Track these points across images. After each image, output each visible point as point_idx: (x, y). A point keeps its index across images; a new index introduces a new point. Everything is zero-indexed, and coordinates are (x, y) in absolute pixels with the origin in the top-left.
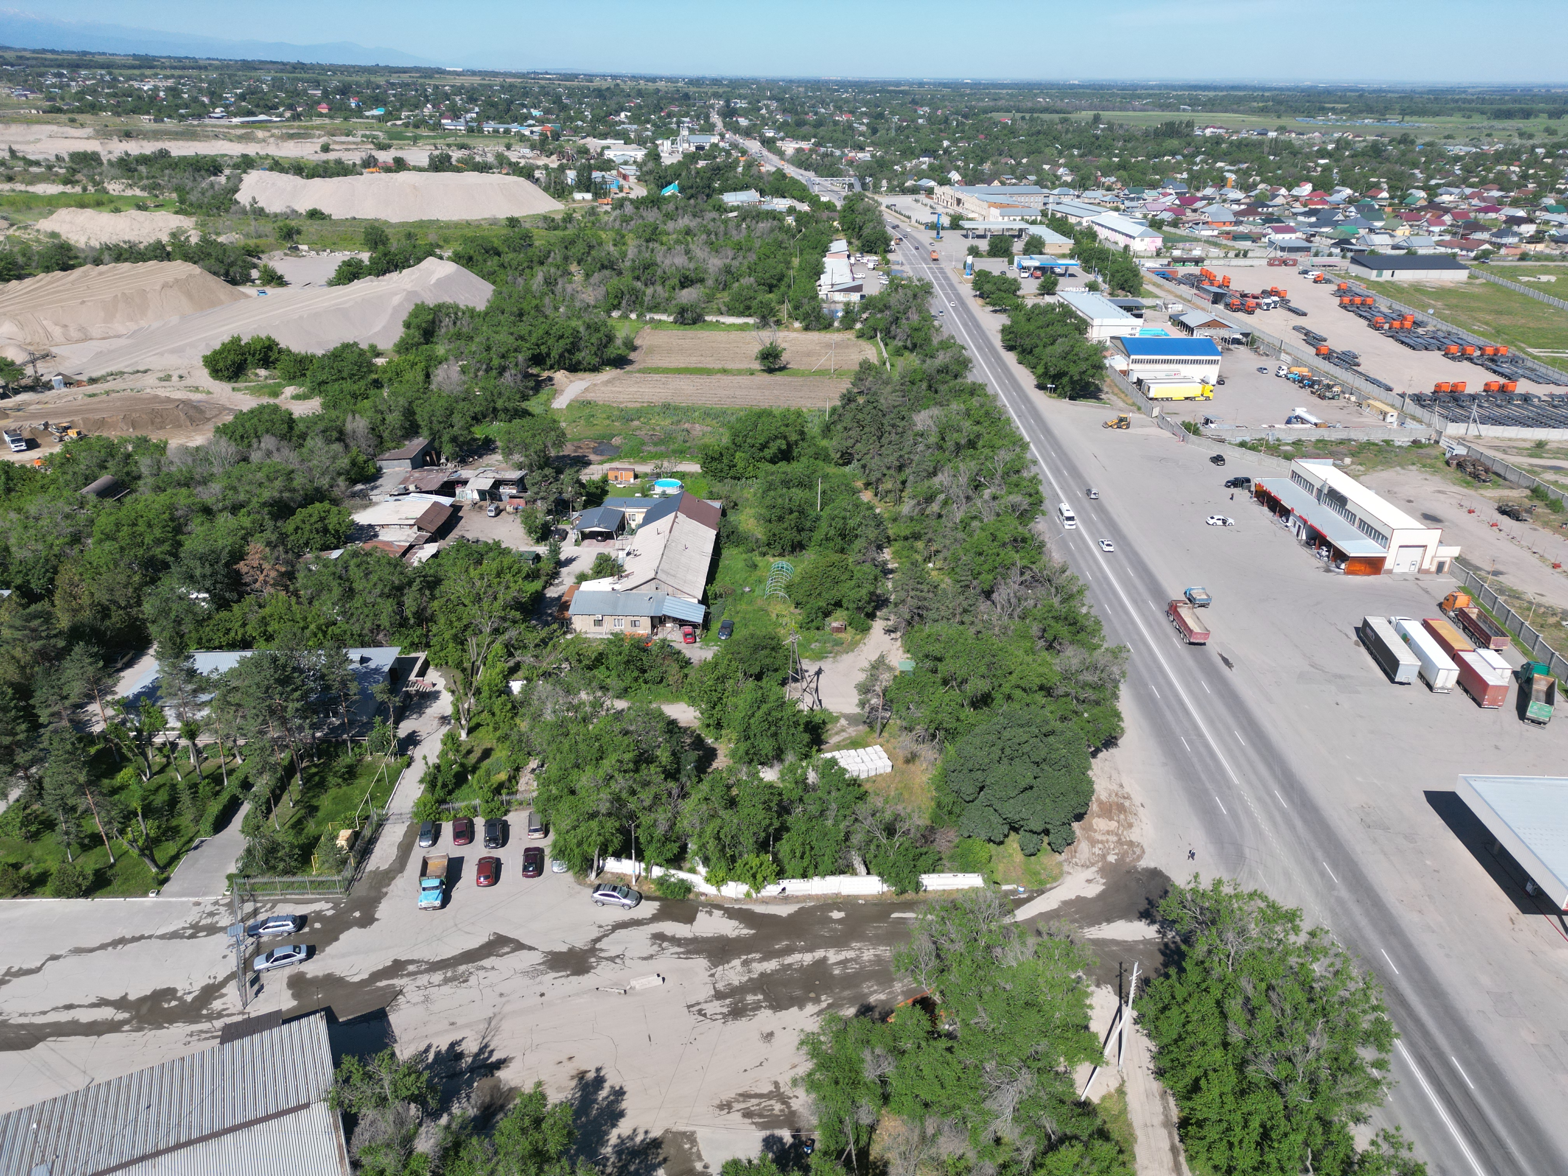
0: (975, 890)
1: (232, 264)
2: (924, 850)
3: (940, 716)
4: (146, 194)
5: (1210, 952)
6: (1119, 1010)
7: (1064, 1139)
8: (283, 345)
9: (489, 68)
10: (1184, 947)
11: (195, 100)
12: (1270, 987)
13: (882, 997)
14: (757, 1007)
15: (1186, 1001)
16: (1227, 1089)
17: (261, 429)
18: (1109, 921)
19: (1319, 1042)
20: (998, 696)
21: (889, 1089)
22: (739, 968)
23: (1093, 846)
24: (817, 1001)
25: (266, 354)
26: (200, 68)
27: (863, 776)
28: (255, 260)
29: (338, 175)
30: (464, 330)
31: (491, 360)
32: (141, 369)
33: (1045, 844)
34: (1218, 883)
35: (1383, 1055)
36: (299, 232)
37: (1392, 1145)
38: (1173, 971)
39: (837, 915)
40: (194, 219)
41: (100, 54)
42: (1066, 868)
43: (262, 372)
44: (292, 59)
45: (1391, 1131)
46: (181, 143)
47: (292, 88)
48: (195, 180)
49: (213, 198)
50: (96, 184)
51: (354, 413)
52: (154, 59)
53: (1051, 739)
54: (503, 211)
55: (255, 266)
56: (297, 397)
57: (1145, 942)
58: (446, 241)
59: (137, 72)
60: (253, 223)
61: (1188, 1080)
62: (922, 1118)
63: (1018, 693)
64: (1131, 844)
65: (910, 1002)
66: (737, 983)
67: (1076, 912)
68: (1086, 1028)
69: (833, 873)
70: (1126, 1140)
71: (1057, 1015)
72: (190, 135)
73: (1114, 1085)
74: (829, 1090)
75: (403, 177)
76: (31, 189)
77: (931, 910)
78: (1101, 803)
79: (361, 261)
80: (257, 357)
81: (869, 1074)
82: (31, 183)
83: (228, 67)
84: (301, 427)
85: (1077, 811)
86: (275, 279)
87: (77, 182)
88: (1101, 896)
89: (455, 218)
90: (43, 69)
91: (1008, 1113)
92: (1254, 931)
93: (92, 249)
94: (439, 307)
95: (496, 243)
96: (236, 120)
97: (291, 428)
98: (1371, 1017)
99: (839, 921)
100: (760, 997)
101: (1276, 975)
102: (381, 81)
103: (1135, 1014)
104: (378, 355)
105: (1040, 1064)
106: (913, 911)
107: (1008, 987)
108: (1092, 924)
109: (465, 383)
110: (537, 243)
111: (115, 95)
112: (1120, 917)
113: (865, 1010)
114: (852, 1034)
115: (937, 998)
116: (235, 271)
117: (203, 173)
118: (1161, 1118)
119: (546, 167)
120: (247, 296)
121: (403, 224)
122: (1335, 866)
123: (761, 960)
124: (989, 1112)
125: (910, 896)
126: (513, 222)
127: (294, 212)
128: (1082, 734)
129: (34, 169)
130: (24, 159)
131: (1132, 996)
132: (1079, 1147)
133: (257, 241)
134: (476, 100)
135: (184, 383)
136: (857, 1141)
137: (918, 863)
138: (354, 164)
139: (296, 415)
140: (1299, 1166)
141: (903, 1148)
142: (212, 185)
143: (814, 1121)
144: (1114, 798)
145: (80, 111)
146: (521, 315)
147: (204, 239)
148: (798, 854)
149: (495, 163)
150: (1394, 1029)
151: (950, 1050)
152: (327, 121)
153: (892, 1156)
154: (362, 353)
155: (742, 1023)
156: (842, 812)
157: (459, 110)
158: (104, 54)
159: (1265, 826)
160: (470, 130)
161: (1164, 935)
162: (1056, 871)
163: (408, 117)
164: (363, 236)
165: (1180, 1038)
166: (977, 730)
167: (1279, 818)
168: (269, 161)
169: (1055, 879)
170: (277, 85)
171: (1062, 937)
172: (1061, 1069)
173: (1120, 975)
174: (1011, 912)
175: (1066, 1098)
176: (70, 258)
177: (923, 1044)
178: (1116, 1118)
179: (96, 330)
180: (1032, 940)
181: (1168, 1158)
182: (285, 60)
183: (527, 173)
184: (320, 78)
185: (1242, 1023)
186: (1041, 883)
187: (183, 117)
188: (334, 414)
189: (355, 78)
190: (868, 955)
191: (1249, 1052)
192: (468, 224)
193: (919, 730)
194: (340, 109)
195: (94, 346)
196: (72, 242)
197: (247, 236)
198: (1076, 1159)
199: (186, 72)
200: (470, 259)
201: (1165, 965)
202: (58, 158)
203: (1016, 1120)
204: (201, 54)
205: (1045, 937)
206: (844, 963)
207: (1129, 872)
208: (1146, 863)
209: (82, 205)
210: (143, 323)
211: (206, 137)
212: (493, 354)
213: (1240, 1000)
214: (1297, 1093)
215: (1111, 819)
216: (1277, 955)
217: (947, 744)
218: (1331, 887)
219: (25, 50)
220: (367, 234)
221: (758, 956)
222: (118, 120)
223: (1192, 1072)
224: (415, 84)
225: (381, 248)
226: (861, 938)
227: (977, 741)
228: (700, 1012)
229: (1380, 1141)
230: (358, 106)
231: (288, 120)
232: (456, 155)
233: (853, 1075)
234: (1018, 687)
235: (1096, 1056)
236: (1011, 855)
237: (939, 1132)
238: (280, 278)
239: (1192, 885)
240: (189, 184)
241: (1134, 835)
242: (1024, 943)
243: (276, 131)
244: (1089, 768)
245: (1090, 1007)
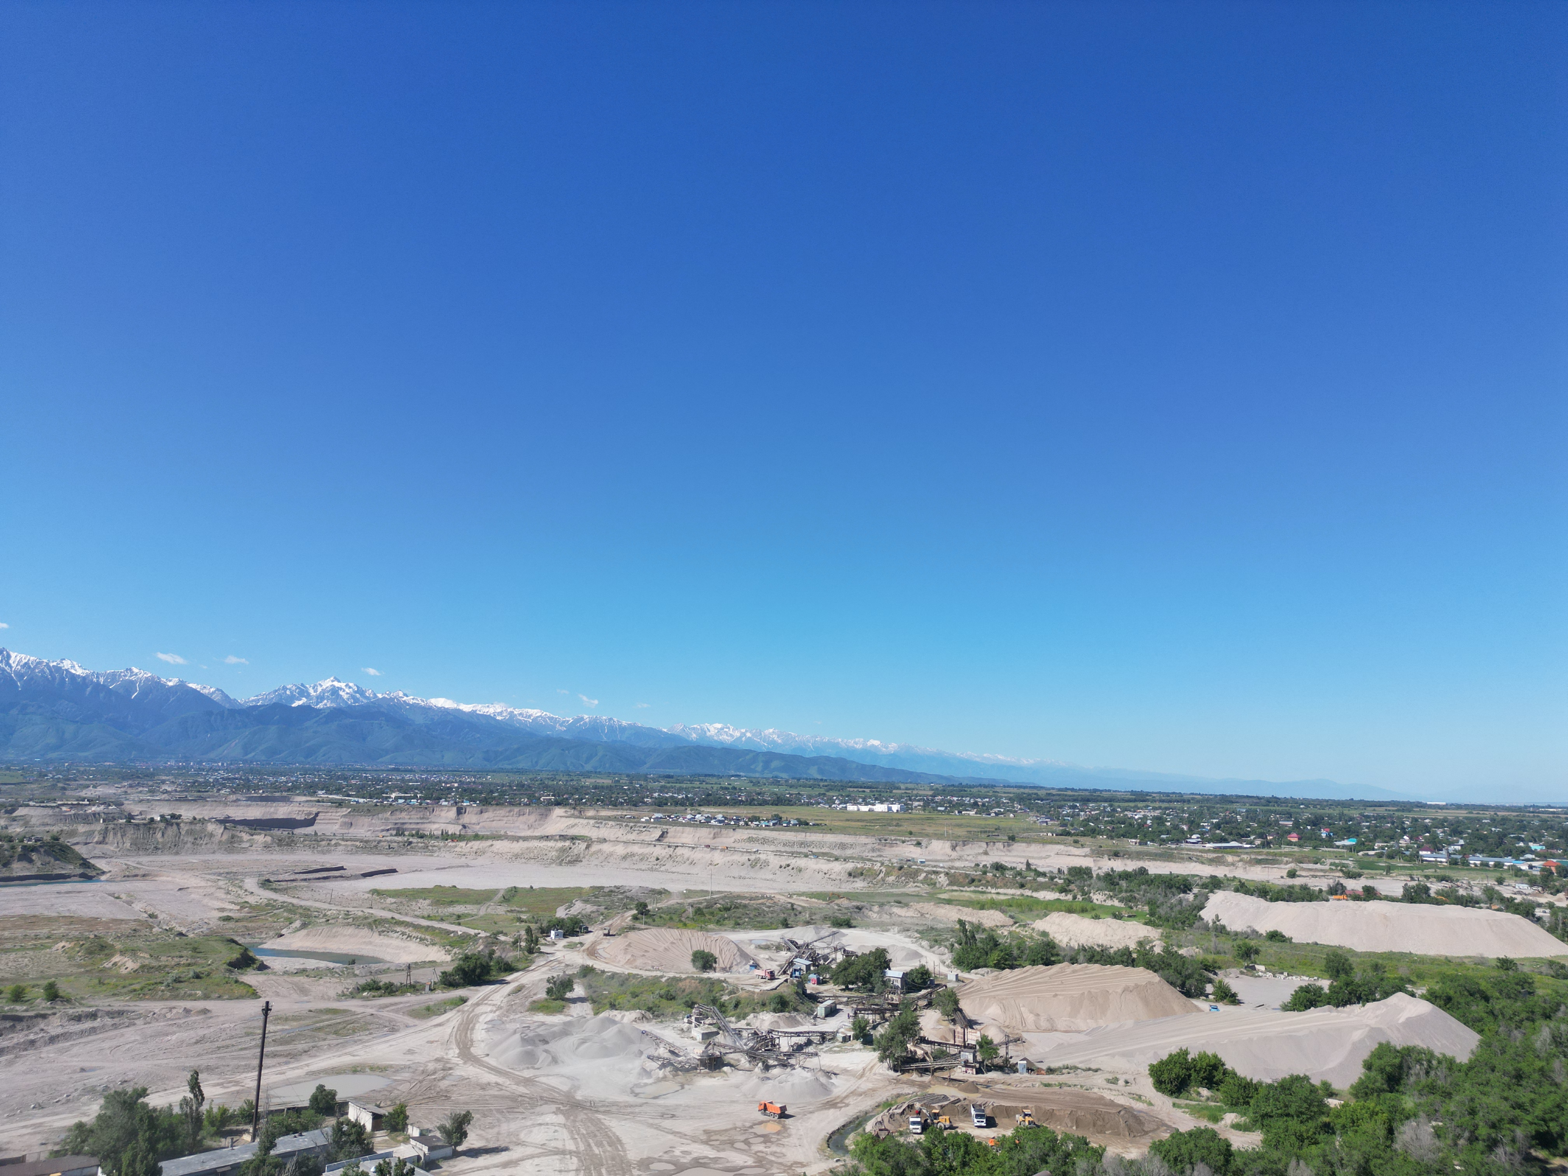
1: (1188, 977)
4: (1122, 905)
8: (1228, 1066)
9: (1478, 801)
11: (1176, 827)
17: (1197, 1155)
25: (1211, 1073)
26: (1184, 801)
28: (1211, 975)
29: (1303, 900)
30: (1440, 1083)
31: (1476, 1127)
32: (1094, 1067)
36: (1257, 952)
40: (1160, 931)
41: (1106, 791)
43: (1205, 1092)
44: (1268, 794)
46: (1158, 863)
47: (1264, 819)
48: (1166, 895)
49: (1180, 913)
50: (1084, 893)
51: (1298, 1158)
52: (1148, 794)
54: (1494, 950)
55: (1210, 981)
56: (1236, 1127)
58: (1421, 976)
59: (1132, 804)
60: (1214, 939)
72: (1168, 857)
75: (1372, 906)
76: (1035, 895)
79: (1321, 988)
80: (1202, 1074)
82: (1036, 890)
83: (1208, 800)
84: (1239, 1162)
86: (1228, 996)
87: (1070, 891)
89: (1432, 953)
90: (1063, 803)
93: (1072, 948)
94: (1408, 1052)
95: (1484, 985)
96: (1209, 846)
97: (1227, 1161)
102: (1355, 814)
104: (1332, 1095)
109: (1439, 1150)
110: (1540, 992)
111: (1112, 822)
116: (1191, 983)
117: (1174, 890)
119: (1551, 906)
120: (1199, 1010)
121: (1370, 955)
126: (1506, 964)
127: (1255, 932)
129: (1041, 879)
130: (1035, 870)
133: (1216, 957)
134: (1461, 833)
135: (1128, 1089)
138: (1321, 891)
139: (1234, 1148)
142: (1180, 901)
145: (1084, 834)
146: (1519, 1076)
147: (1166, 950)
149: (1483, 897)
152: (1296, 849)
154: (1313, 1090)
157: (1441, 842)
158: (1109, 791)
160: (1453, 863)
163: (1383, 848)
164: (1324, 962)
168: (1236, 883)
170: (1251, 816)
176: (1052, 955)
179: (1061, 1024)
182: (1261, 795)
183: (1526, 911)
184: (1293, 810)
187: (1164, 841)
188: (1276, 1155)
189: (1328, 811)
192: (1448, 961)
194: (1310, 839)
195: (1058, 1037)
196: (1057, 941)
197: (1206, 950)
199: (1172, 805)
200: (1449, 999)
202: (1059, 871)
204: (1185, 790)
209: (1070, 911)
210: (1101, 1023)
211: (1182, 859)
212: (1479, 1118)
219: (1053, 789)
220: (1329, 961)
222: (1110, 842)
224: (1391, 817)
225: (1343, 976)
230: (1329, 836)
231: (1258, 847)
232: (1435, 887)
238: (1234, 995)
240: (1161, 899)
243: (1245, 857)
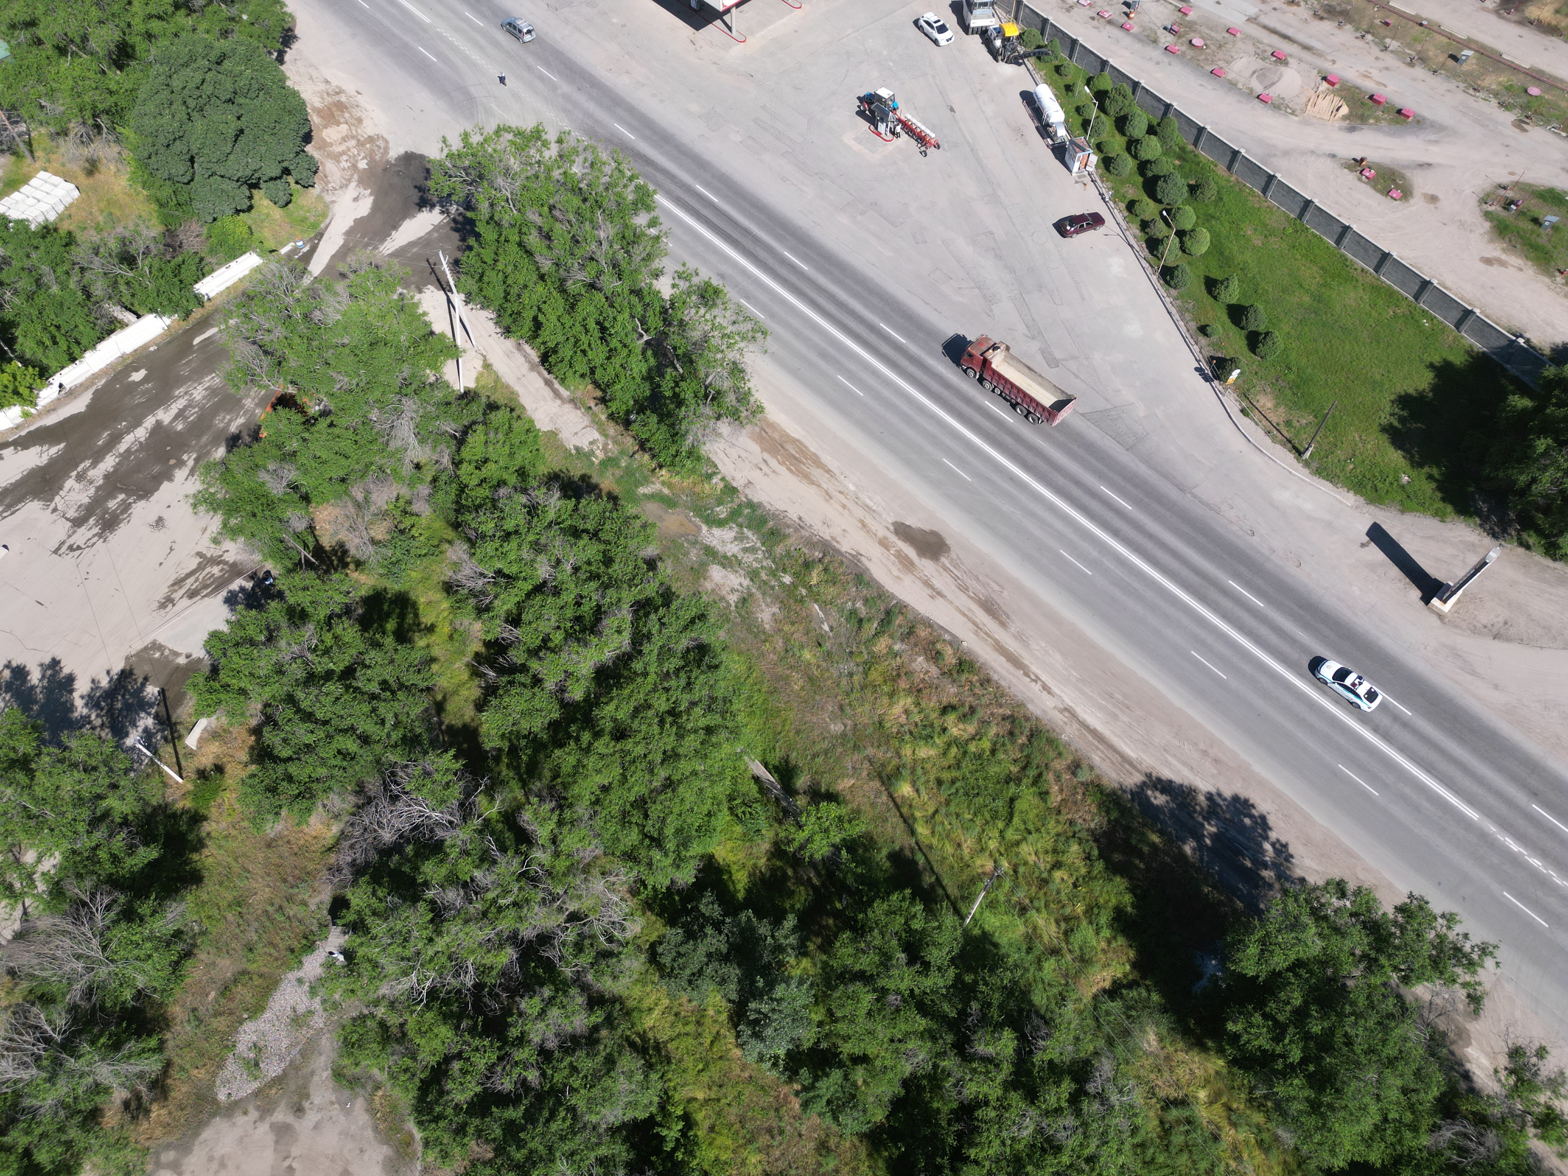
0: (257, 270)
2: (180, 259)
3: (86, 98)
5: (492, 205)
6: (449, 301)
7: (466, 430)
10: (469, 214)
12: (552, 208)
13: (241, 421)
14: (126, 507)
15: (496, 261)
16: (561, 311)
18: (395, 227)
19: (607, 231)
20: (135, 40)
21: (303, 490)
22: (77, 486)
23: (339, 162)
24: (181, 464)
27: (52, 217)
33: (293, 185)
34: (466, 136)
35: (653, 214)
37: (686, 279)
38: (472, 241)
39: (137, 376)
42: (328, 198)
45: (681, 269)
53: (227, 64)
57: (437, 228)
61: (528, 324)
62: (346, 492)
63: (155, 26)
64: (371, 139)
65: (269, 409)
66: (86, 500)
67: (363, 237)
68: (432, 333)
69: (101, 339)
70: (511, 400)
71: (403, 338)
73: (479, 364)
74: (252, 525)
77: (229, 314)
78: (319, 111)
81: (276, 489)
85: (301, 133)
88: (375, 207)
91: (413, 441)
92: (514, 164)
98: (631, 188)
99: (145, 380)
100: (122, 496)
101: (550, 194)
103: (463, 296)
105: (414, 387)
106: (212, 326)
107: (346, 341)
108: (383, 240)
112: (404, 218)
113: (233, 442)
114: (237, 468)
115: (291, 390)
118: (527, 365)
122: (548, 65)
123: (94, 465)
124: (397, 450)
125: (197, 313)
128: (255, 43)
131: (452, 283)
132: (480, 428)
136: (306, 546)
137: (183, 276)
140: (635, 336)
141: (347, 525)
143: (257, 557)
144: (328, 100)
148: (48, 343)
150: (651, 187)
151: (331, 425)
153: (344, 536)
155: (123, 530)
156: (59, 270)
159: (475, 56)
161: (448, 213)
162: (320, 207)
165: (507, 294)
166: (142, 95)
167: (482, 41)
169: (324, 215)
171: (366, 267)
172: (432, 379)
173: (433, 271)
174: (304, 271)
175: (449, 399)
177: (306, 435)
178: (495, 388)
180: (340, 287)
181: (547, 392)
185: (545, 251)
186: (314, 226)
190: (199, 393)
191: (561, 271)
193: (75, 127)
198: (483, 438)
201: (463, 239)
203: (422, 441)
205: (352, 276)
206: (180, 414)
207: (385, 170)
208: (395, 152)
213: (535, 232)
214: (609, 283)
215: (338, 124)
216: (542, 176)
217: (119, 129)
218: (554, 88)
221: (87, 463)
223: (528, 314)
226: (180, 381)
227: (151, 107)
228: (71, 548)
229: (677, 281)
233: (264, 500)
234: (150, 17)
235: (452, 351)
236: (268, 215)
237: (368, 492)
239: (446, 151)
241: (369, 129)
242: (336, 294)
244: (283, 79)
245: (425, 314)
